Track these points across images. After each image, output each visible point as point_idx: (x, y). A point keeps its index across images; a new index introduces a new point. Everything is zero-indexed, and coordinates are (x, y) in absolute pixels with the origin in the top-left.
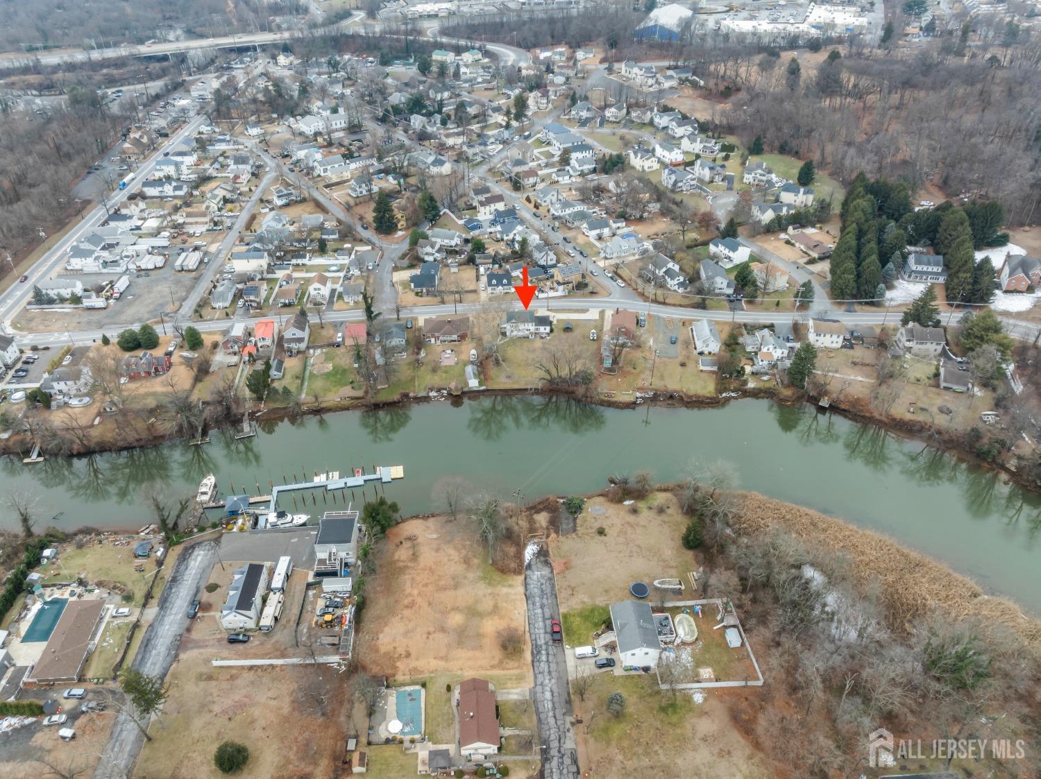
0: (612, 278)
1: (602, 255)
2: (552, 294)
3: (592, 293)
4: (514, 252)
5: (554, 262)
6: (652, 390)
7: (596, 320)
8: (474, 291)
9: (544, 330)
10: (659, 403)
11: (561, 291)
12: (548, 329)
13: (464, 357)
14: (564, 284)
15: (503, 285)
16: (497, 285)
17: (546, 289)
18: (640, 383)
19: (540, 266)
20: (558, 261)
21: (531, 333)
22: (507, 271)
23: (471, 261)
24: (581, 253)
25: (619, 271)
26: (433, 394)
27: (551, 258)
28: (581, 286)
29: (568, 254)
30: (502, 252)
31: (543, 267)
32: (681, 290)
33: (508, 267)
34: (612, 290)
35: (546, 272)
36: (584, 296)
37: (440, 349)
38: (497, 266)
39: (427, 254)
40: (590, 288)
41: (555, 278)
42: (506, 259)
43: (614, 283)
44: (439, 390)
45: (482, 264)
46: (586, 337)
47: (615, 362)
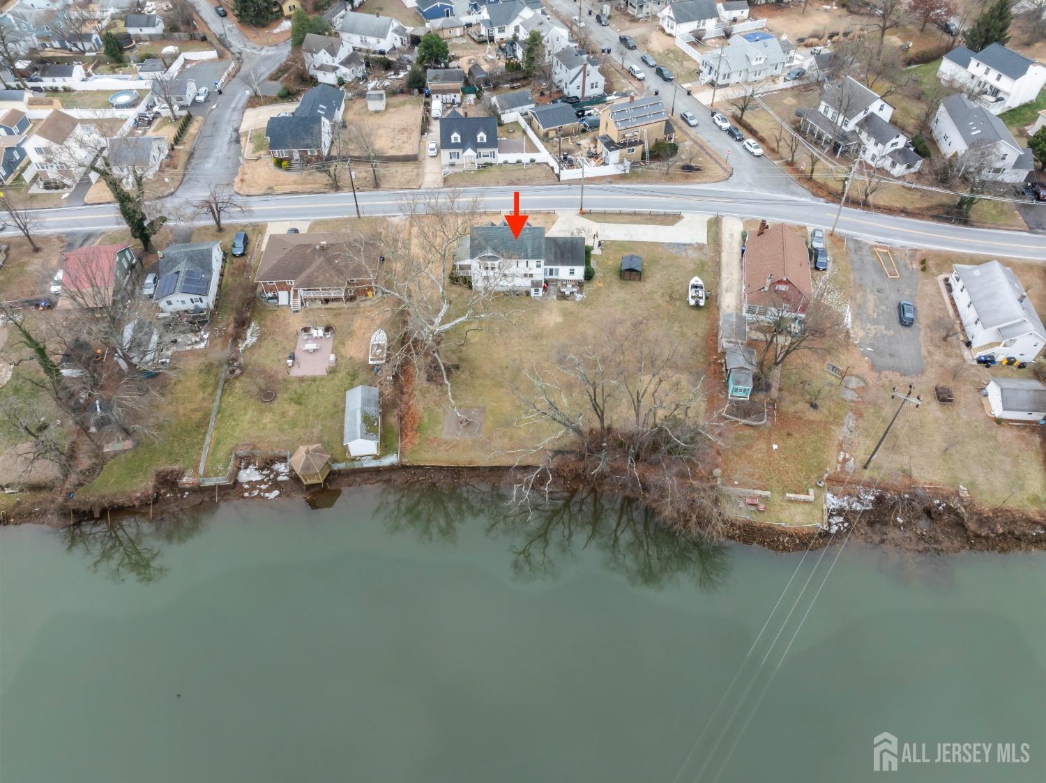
0: (731, 132)
1: (706, 77)
2: (592, 170)
3: (688, 168)
4: (513, 67)
5: (599, 91)
6: (869, 485)
7: (700, 247)
8: (412, 159)
9: (570, 273)
10: (893, 534)
11: (614, 163)
12: (580, 272)
13: (352, 350)
14: (623, 145)
15: (477, 146)
16: (462, 146)
17: (580, 157)
18: (833, 461)
19: (567, 99)
20: (609, 90)
21: (536, 285)
22: (493, 109)
23: (416, 85)
24: (659, 72)
25: (748, 118)
26: (249, 475)
27: (595, 81)
28: (661, 151)
29: (631, 74)
30: (485, 67)
31: (574, 102)
32: (900, 170)
33: (494, 100)
34: (732, 162)
35: (580, 115)
36: (668, 177)
37: (296, 323)
38: (472, 97)
39: (322, 68)
40: (683, 157)
41: (602, 131)
42: (493, 82)
43: (737, 146)
44: (267, 464)
45: (438, 92)
46: (675, 296)
47: (760, 384)
